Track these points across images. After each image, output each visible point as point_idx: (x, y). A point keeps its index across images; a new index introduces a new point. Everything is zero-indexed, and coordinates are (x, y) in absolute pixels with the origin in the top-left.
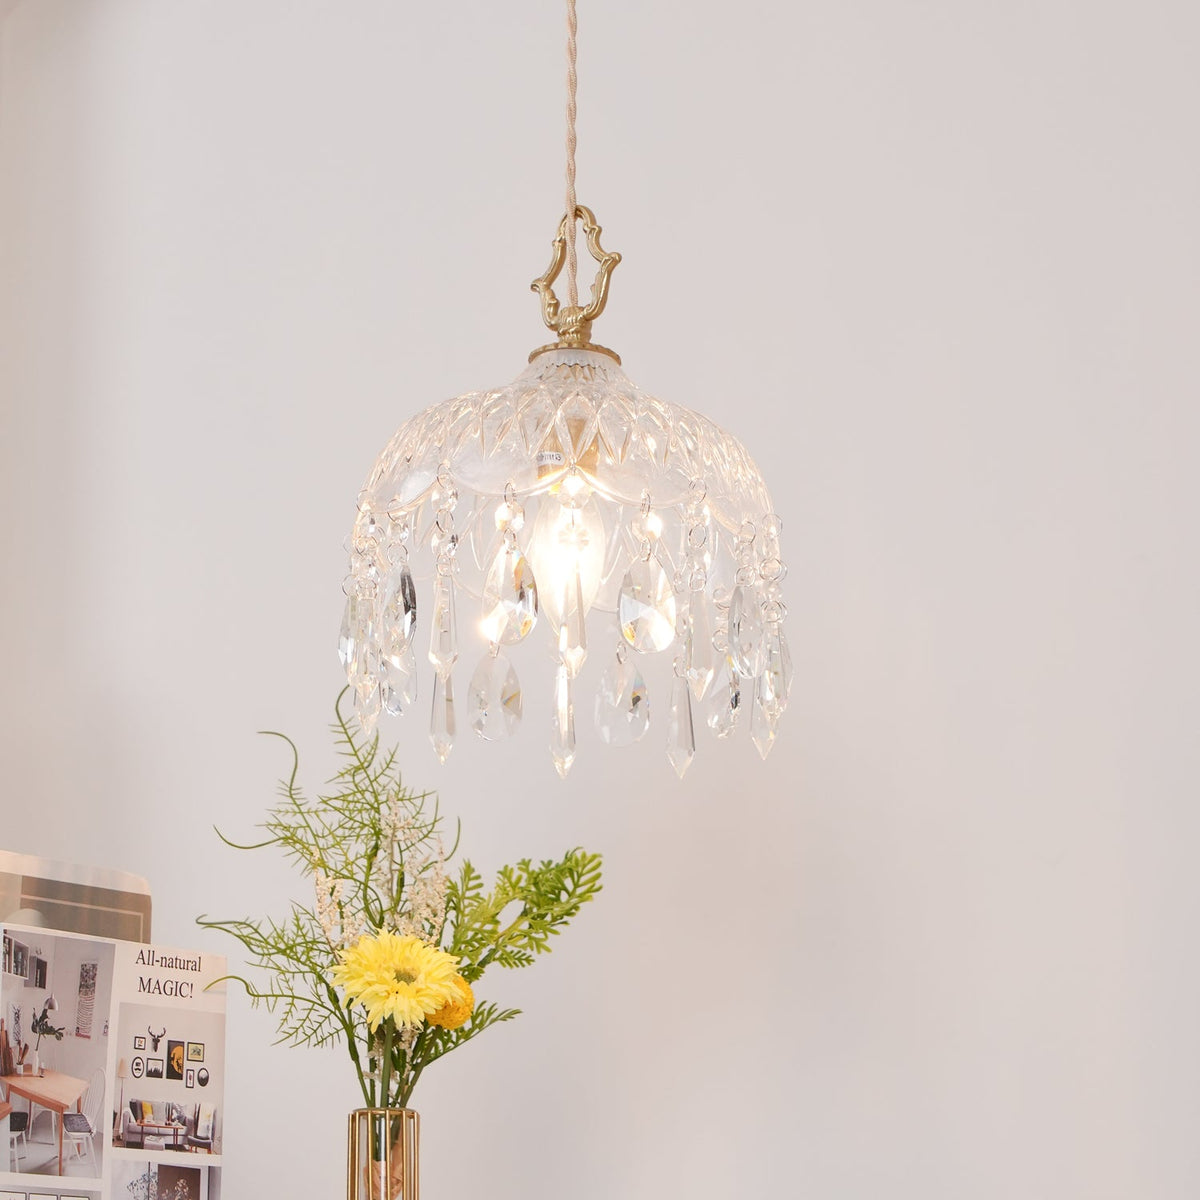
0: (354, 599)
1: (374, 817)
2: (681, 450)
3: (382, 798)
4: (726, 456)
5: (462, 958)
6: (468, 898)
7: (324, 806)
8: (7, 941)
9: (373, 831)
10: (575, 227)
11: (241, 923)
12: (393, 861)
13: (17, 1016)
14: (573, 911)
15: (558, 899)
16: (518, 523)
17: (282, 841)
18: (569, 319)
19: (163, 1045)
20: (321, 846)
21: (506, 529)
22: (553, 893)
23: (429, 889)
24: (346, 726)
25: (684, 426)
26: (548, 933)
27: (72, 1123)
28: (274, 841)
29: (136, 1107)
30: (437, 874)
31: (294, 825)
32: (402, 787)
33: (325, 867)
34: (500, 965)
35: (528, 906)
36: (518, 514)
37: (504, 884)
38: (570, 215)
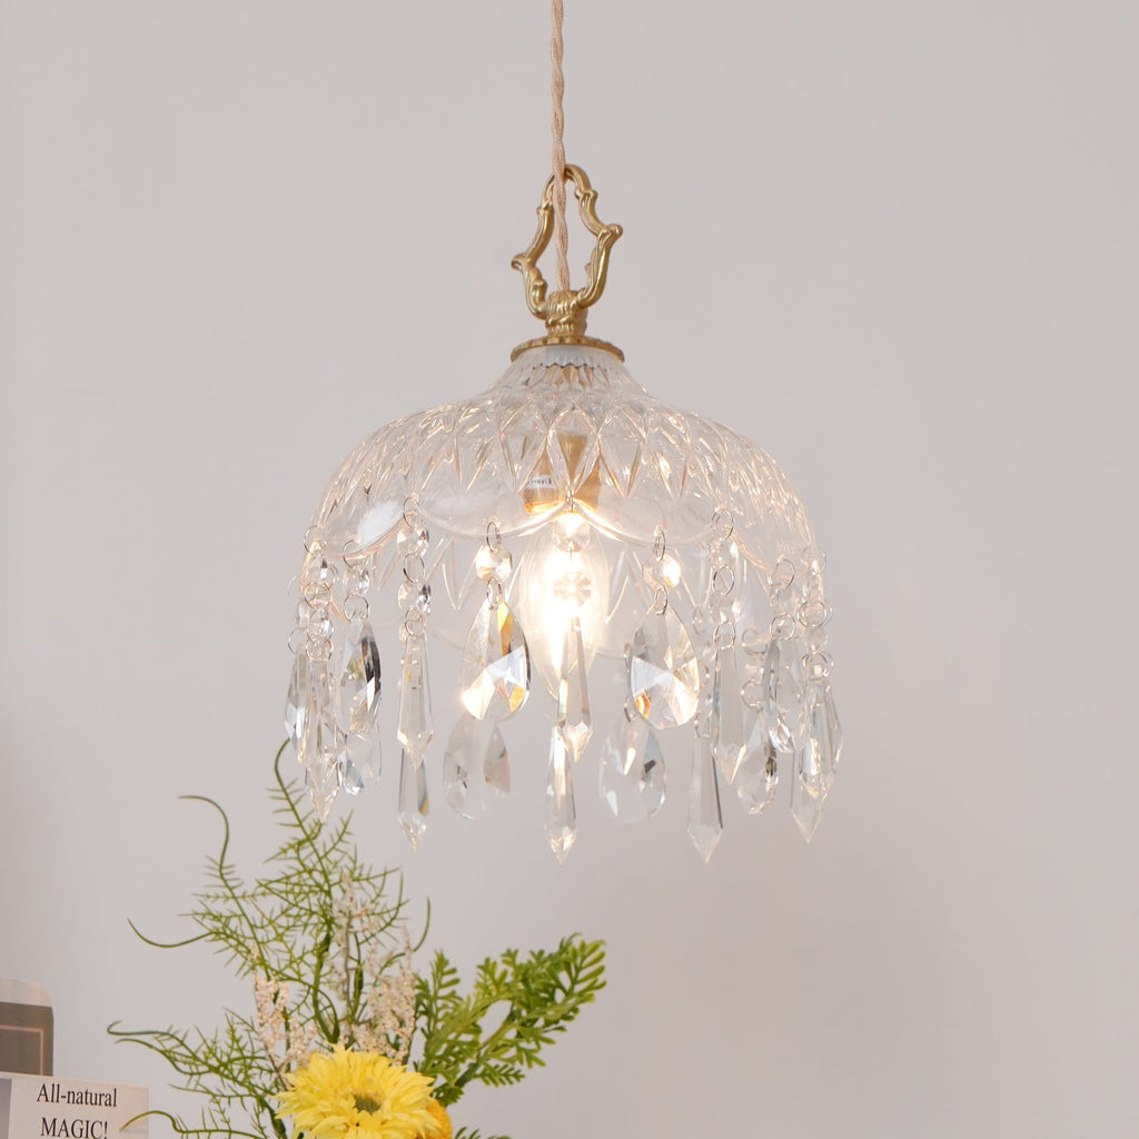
0: (303, 658)
1: (325, 902)
2: (702, 475)
3: (334, 878)
4: (756, 478)
5: (435, 1077)
6: (442, 998)
7: (262, 889)
9: (323, 920)
10: (564, 191)
11: (163, 1034)
12: (348, 957)
14: (571, 1014)
15: (552, 998)
16: (504, 570)
17: (213, 936)
18: (560, 306)
20: (260, 940)
21: (490, 578)
22: (546, 991)
23: (394, 991)
24: (288, 791)
25: (704, 443)
26: (542, 1044)
28: (202, 936)
30: (404, 974)
31: (227, 914)
32: (358, 864)
33: (266, 967)
34: (483, 1084)
35: (515, 1008)
36: (504, 560)
37: (486, 980)
38: (559, 177)
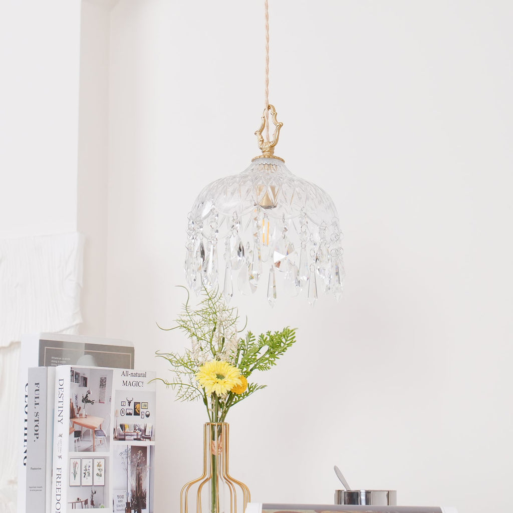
1: (214, 317)
3: (217, 310)
5: (243, 369)
6: (249, 345)
8: (72, 371)
9: (214, 322)
10: (268, 113)
11: (170, 354)
12: (221, 333)
13: (76, 397)
14: (285, 350)
15: (280, 345)
18: (266, 147)
19: (132, 404)
20: (196, 328)
22: (278, 343)
26: (276, 359)
27: (98, 433)
28: (178, 327)
29: (122, 426)
31: (186, 320)
32: (225, 306)
33: (197, 337)
34: (258, 370)
35: (269, 348)
36: (238, 223)
37: (261, 340)
38: (267, 109)
